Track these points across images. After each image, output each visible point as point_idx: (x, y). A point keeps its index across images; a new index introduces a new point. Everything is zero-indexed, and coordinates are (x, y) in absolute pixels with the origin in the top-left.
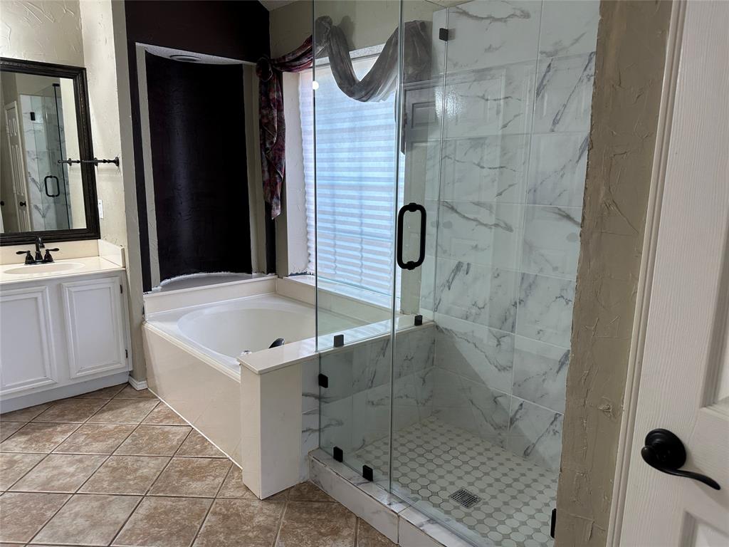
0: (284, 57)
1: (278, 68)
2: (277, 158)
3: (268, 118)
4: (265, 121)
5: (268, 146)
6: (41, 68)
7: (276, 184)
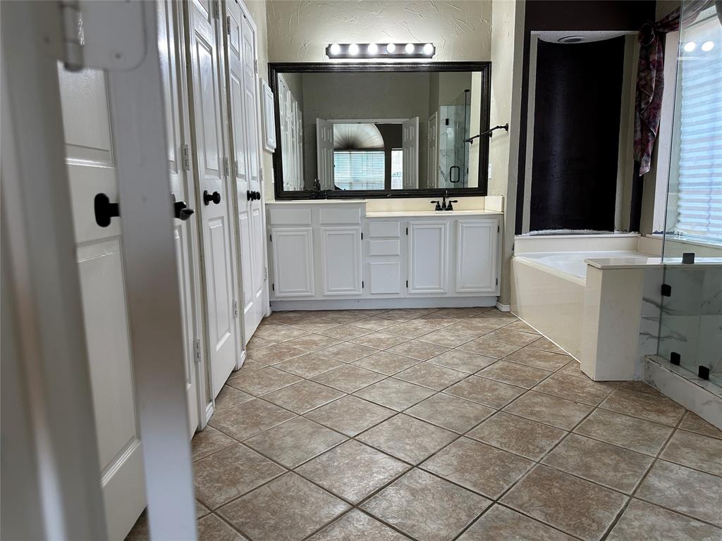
0: (667, 17)
1: (661, 30)
2: (652, 117)
3: (646, 80)
4: (643, 82)
5: (643, 106)
6: (462, 66)
7: (648, 141)
